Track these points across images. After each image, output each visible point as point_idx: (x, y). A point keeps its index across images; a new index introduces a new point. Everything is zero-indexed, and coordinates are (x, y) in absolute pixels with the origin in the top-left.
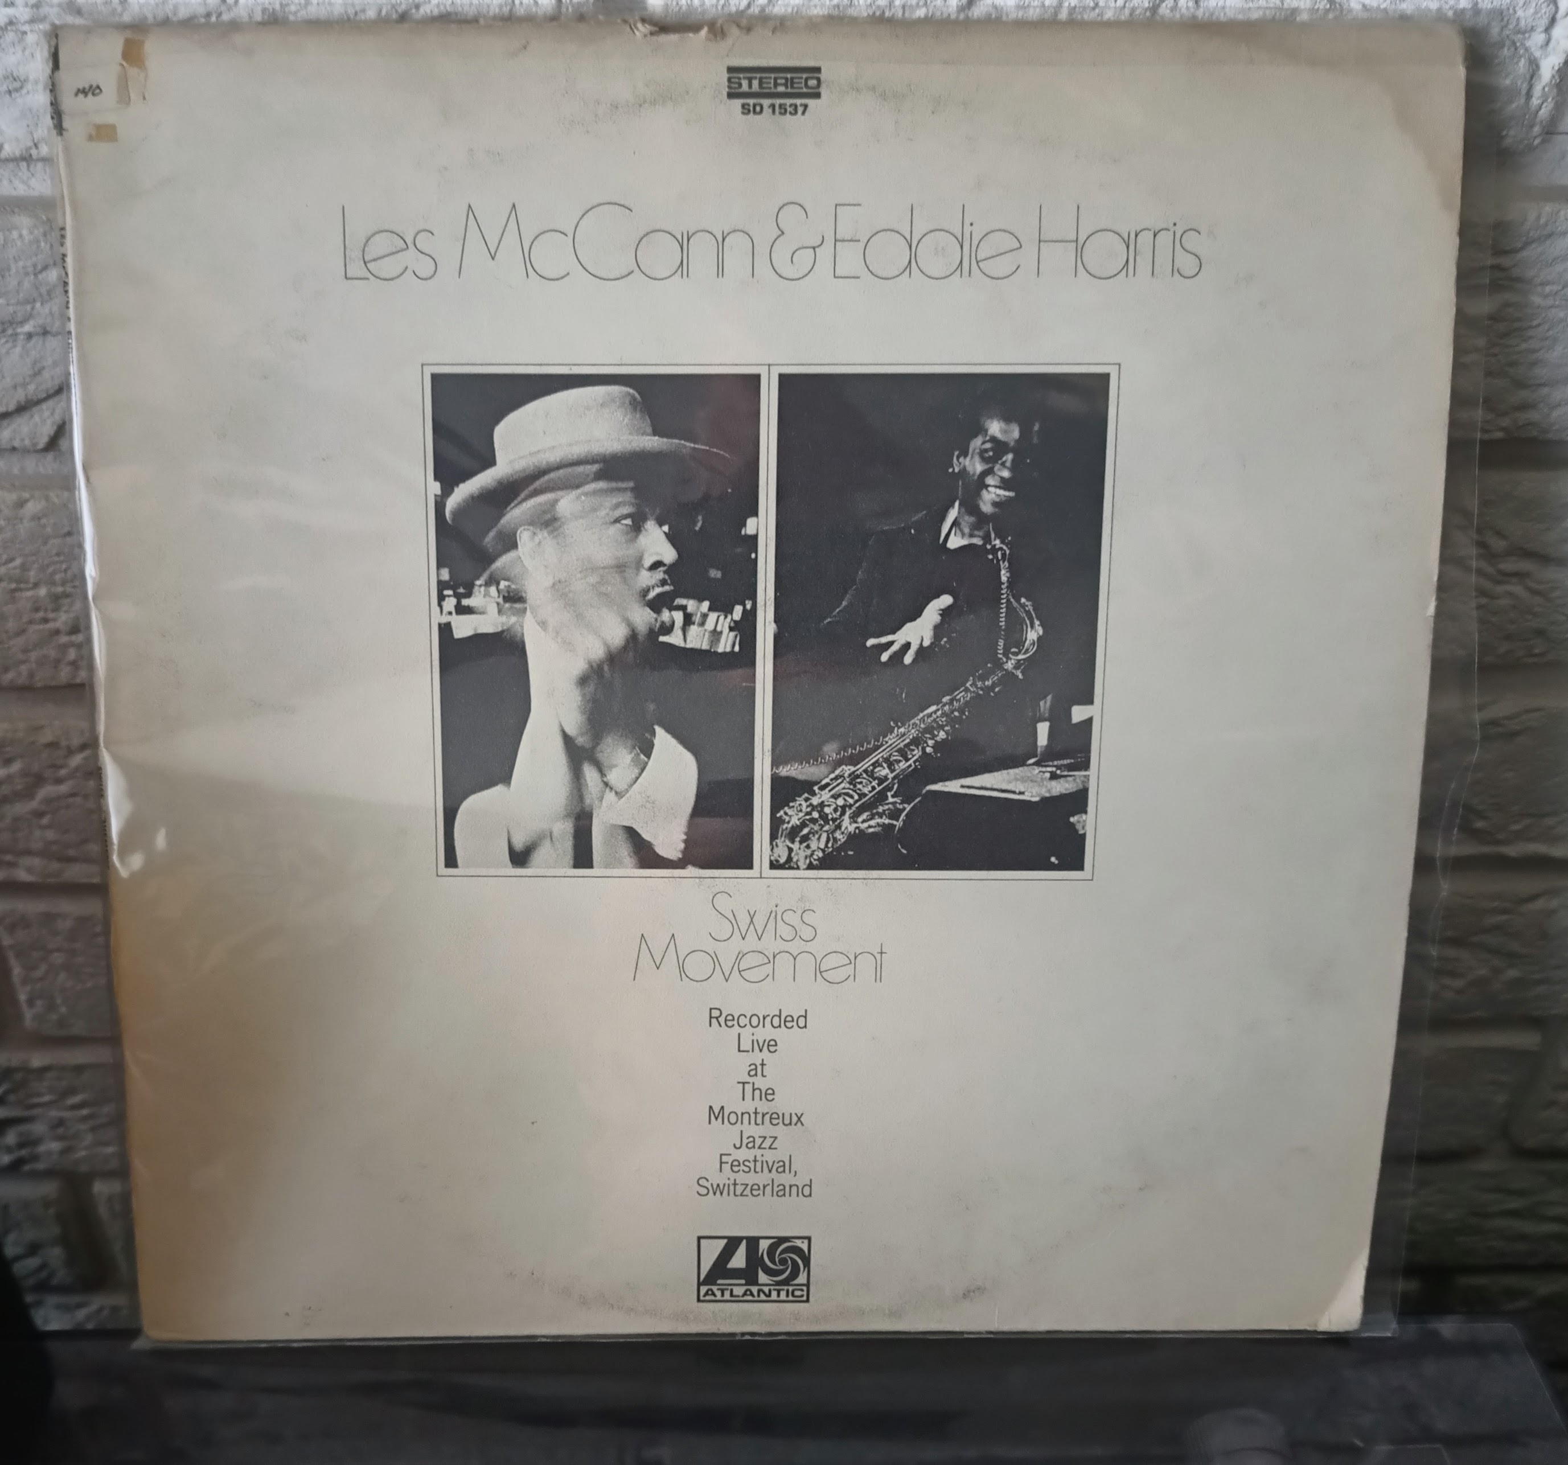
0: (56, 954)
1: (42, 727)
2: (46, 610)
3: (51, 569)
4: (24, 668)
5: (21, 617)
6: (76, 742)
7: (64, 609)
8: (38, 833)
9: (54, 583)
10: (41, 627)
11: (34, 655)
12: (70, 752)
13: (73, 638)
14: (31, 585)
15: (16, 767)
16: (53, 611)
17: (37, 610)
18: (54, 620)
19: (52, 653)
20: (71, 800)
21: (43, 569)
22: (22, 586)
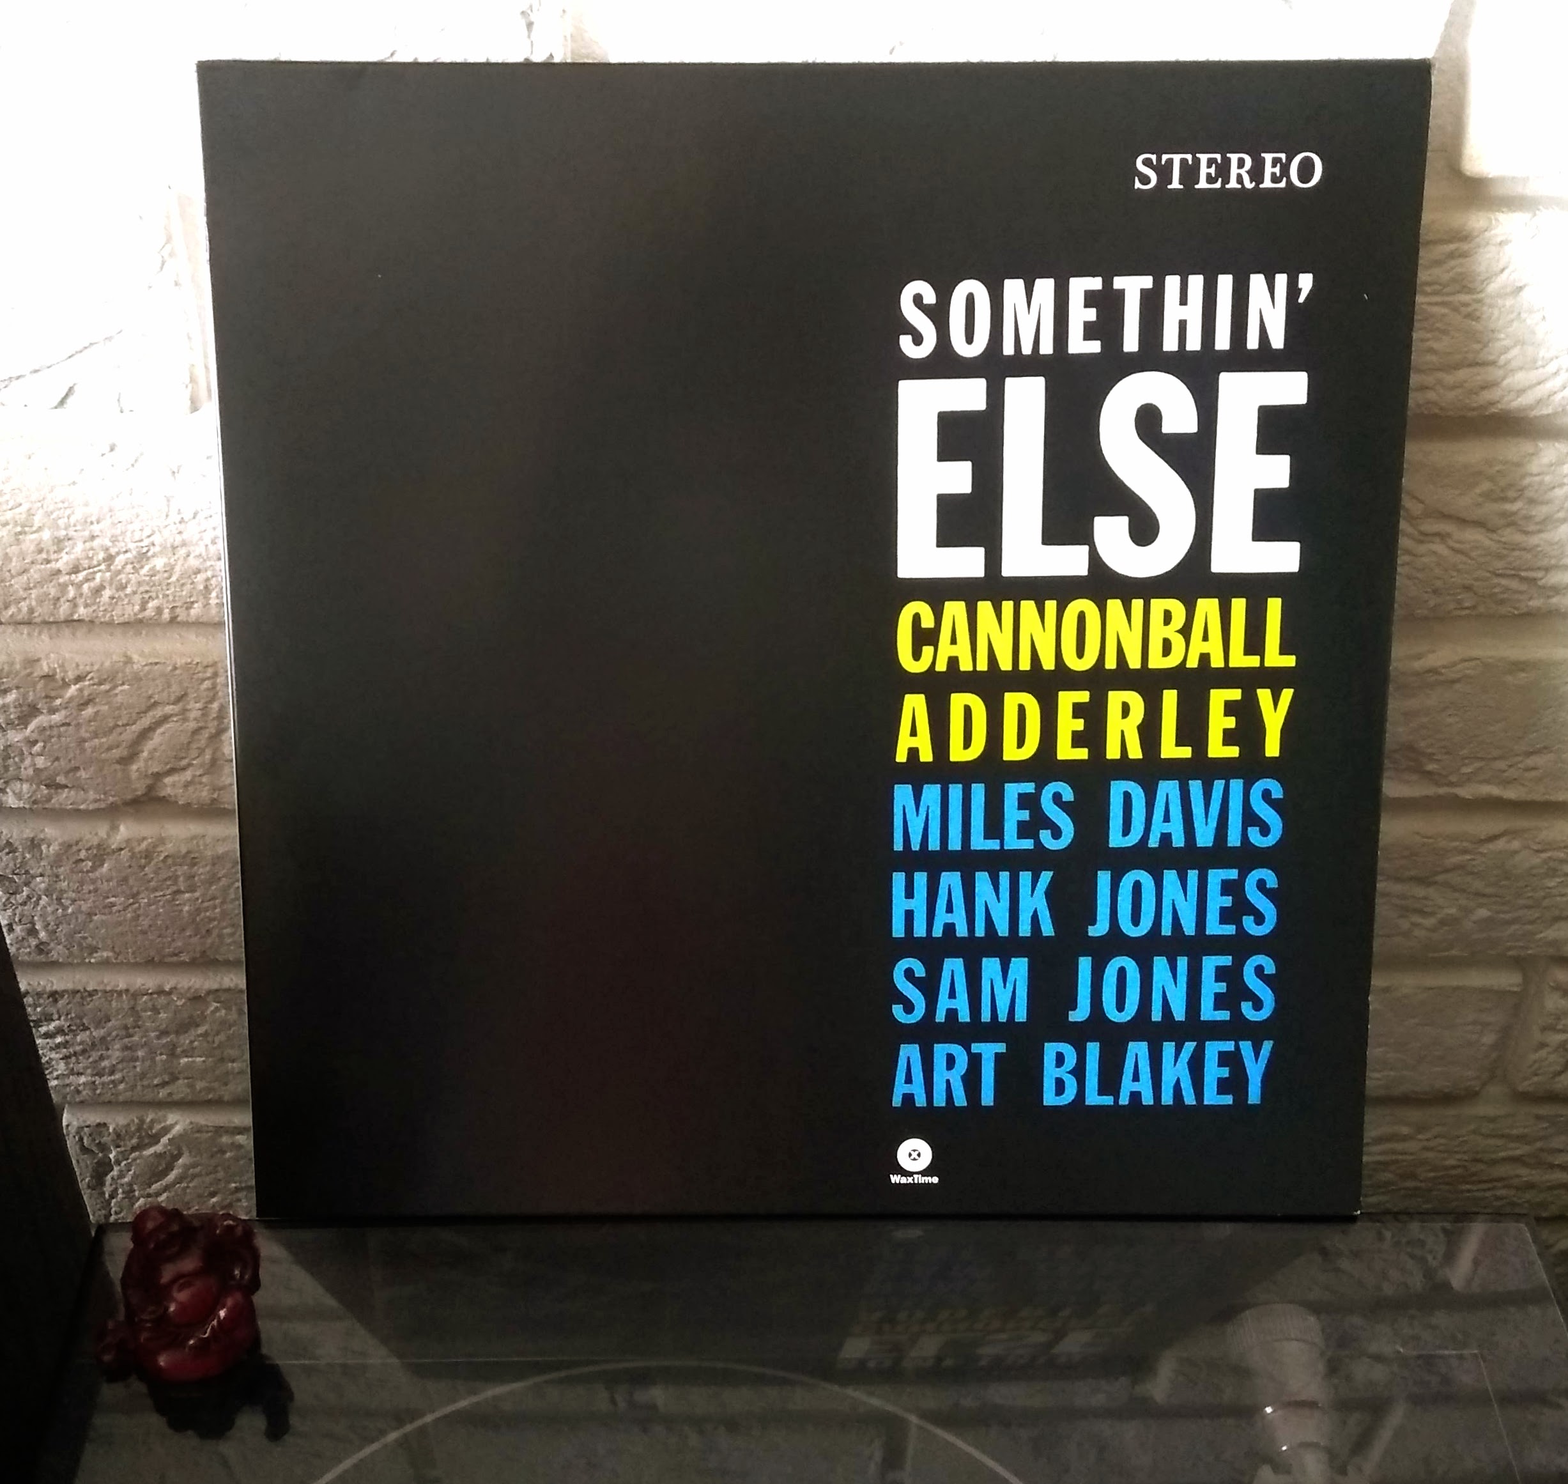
0: (38, 879)
1: (38, 660)
2: (48, 552)
3: (54, 516)
4: (24, 605)
5: (24, 559)
6: (71, 675)
7: (67, 550)
8: (28, 762)
9: (58, 528)
10: (43, 567)
11: (34, 593)
12: (66, 685)
13: (73, 576)
14: (34, 529)
15: (11, 697)
16: (55, 552)
17: (40, 551)
18: (57, 560)
19: (53, 592)
20: (62, 729)
21: (48, 514)
22: (27, 529)
